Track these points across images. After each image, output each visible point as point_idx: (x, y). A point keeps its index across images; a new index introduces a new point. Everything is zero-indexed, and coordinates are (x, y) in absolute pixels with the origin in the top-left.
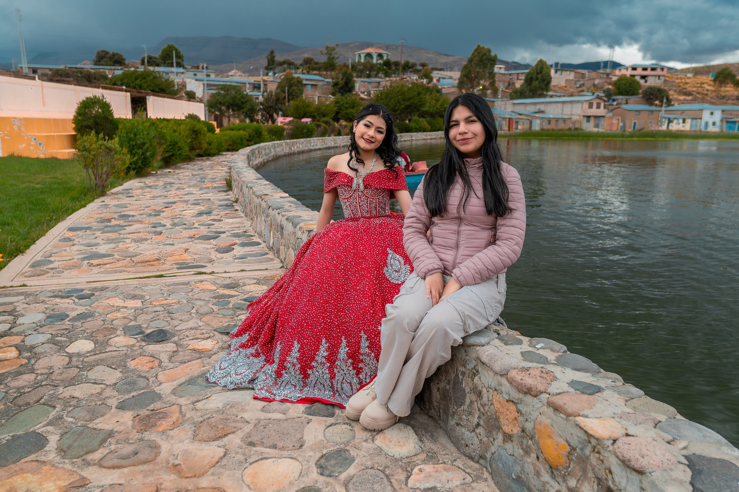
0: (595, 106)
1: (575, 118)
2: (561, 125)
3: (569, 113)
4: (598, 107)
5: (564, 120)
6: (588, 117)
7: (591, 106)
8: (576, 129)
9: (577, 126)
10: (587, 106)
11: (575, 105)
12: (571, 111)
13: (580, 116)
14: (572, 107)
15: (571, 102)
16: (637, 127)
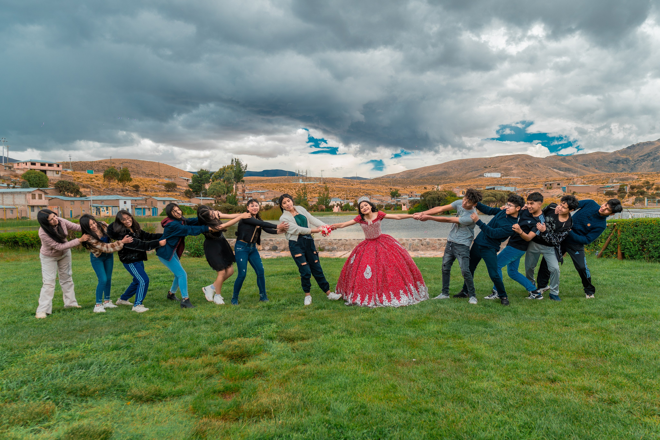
0: (37, 197)
1: (20, 208)
2: (9, 215)
3: (12, 203)
4: (40, 197)
5: (12, 210)
6: (33, 207)
7: (34, 197)
8: (23, 218)
9: (23, 215)
10: (31, 197)
11: (16, 196)
12: (13, 201)
13: (24, 206)
14: (13, 198)
15: (12, 193)
16: (73, 215)
